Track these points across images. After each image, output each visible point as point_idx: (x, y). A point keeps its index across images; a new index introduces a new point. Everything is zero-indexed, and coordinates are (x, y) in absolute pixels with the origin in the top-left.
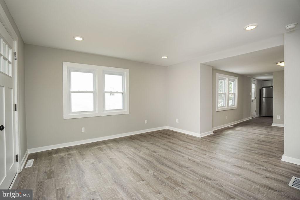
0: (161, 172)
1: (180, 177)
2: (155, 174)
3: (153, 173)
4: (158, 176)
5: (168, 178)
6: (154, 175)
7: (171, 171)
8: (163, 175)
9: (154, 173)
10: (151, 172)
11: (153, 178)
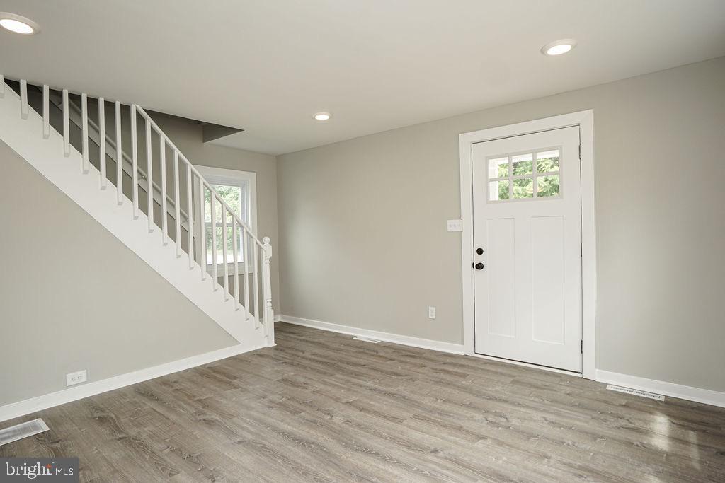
0: (315, 422)
1: (272, 417)
2: (328, 417)
3: (334, 418)
4: (320, 413)
5: (298, 413)
6: (329, 414)
7: (290, 428)
8: (309, 417)
9: (331, 419)
10: (338, 420)
11: (331, 409)
